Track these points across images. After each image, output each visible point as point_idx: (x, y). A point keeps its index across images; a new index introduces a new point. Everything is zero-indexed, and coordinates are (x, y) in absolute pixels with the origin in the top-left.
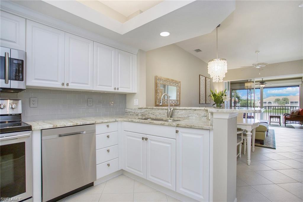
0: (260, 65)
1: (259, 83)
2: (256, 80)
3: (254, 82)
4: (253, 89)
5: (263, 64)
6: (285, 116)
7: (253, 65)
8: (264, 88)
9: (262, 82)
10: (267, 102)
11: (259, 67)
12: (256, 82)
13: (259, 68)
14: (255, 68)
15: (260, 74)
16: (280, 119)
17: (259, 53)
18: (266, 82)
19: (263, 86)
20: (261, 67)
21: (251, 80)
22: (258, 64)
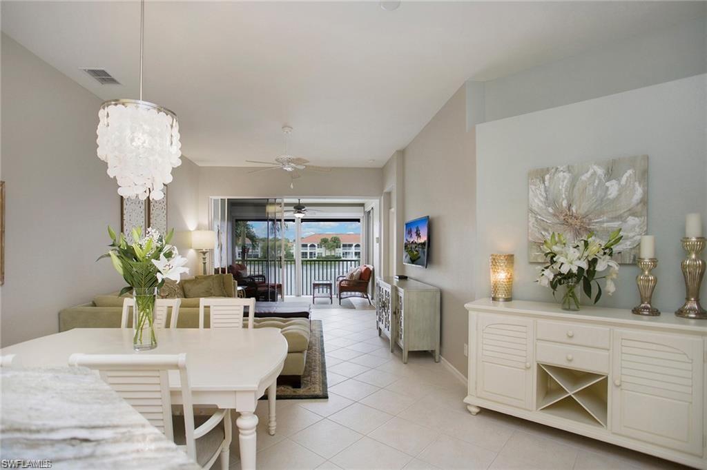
0: (293, 163)
1: (292, 208)
2: (286, 200)
3: (283, 205)
4: (280, 220)
5: (298, 161)
6: (340, 283)
7: (276, 160)
8: (303, 220)
9: (299, 208)
10: (309, 245)
11: (289, 169)
12: (287, 205)
13: (290, 172)
14: (282, 168)
15: (292, 186)
16: (331, 289)
17: (290, 131)
18: (306, 208)
19: (301, 216)
20: (295, 168)
21: (275, 199)
22: (289, 161)
